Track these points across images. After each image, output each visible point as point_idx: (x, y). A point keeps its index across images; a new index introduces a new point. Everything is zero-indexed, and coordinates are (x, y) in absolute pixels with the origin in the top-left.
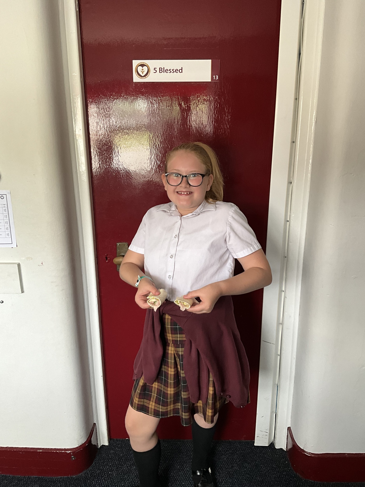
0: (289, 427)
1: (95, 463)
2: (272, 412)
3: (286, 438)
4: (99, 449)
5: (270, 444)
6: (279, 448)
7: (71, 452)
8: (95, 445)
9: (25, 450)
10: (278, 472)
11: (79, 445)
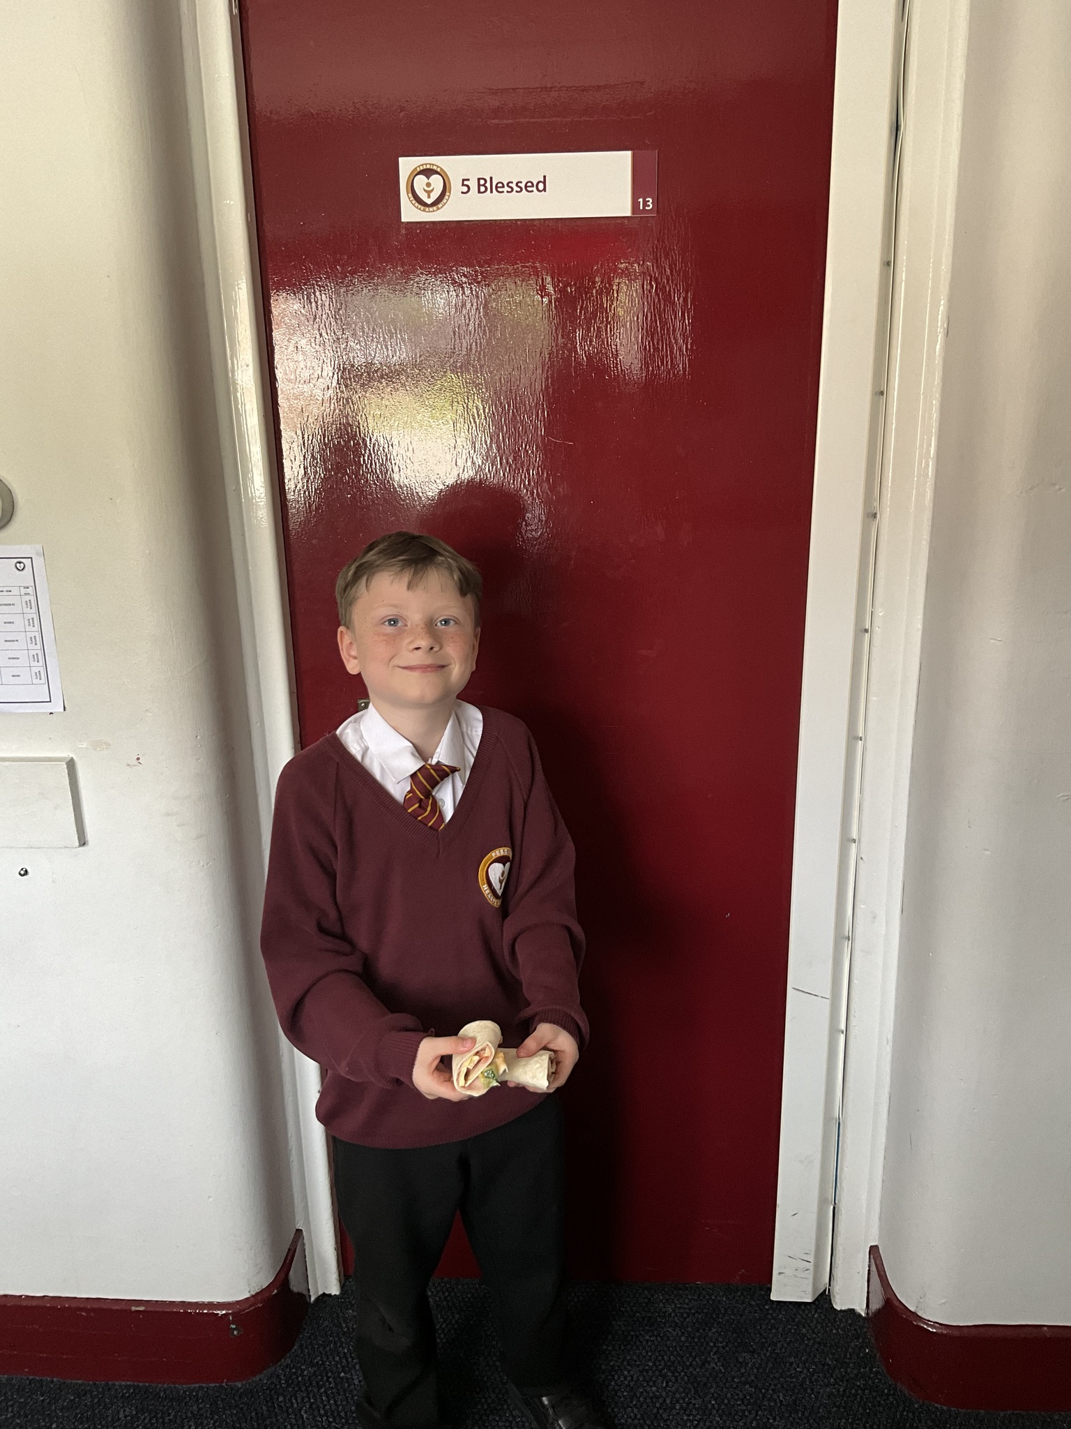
0: (873, 1244)
1: (301, 1346)
2: (822, 1202)
3: (866, 1279)
4: (313, 1305)
5: (816, 1297)
6: (843, 1308)
7: (230, 1314)
8: (300, 1295)
9: (96, 1306)
10: (842, 1381)
11: (254, 1293)
